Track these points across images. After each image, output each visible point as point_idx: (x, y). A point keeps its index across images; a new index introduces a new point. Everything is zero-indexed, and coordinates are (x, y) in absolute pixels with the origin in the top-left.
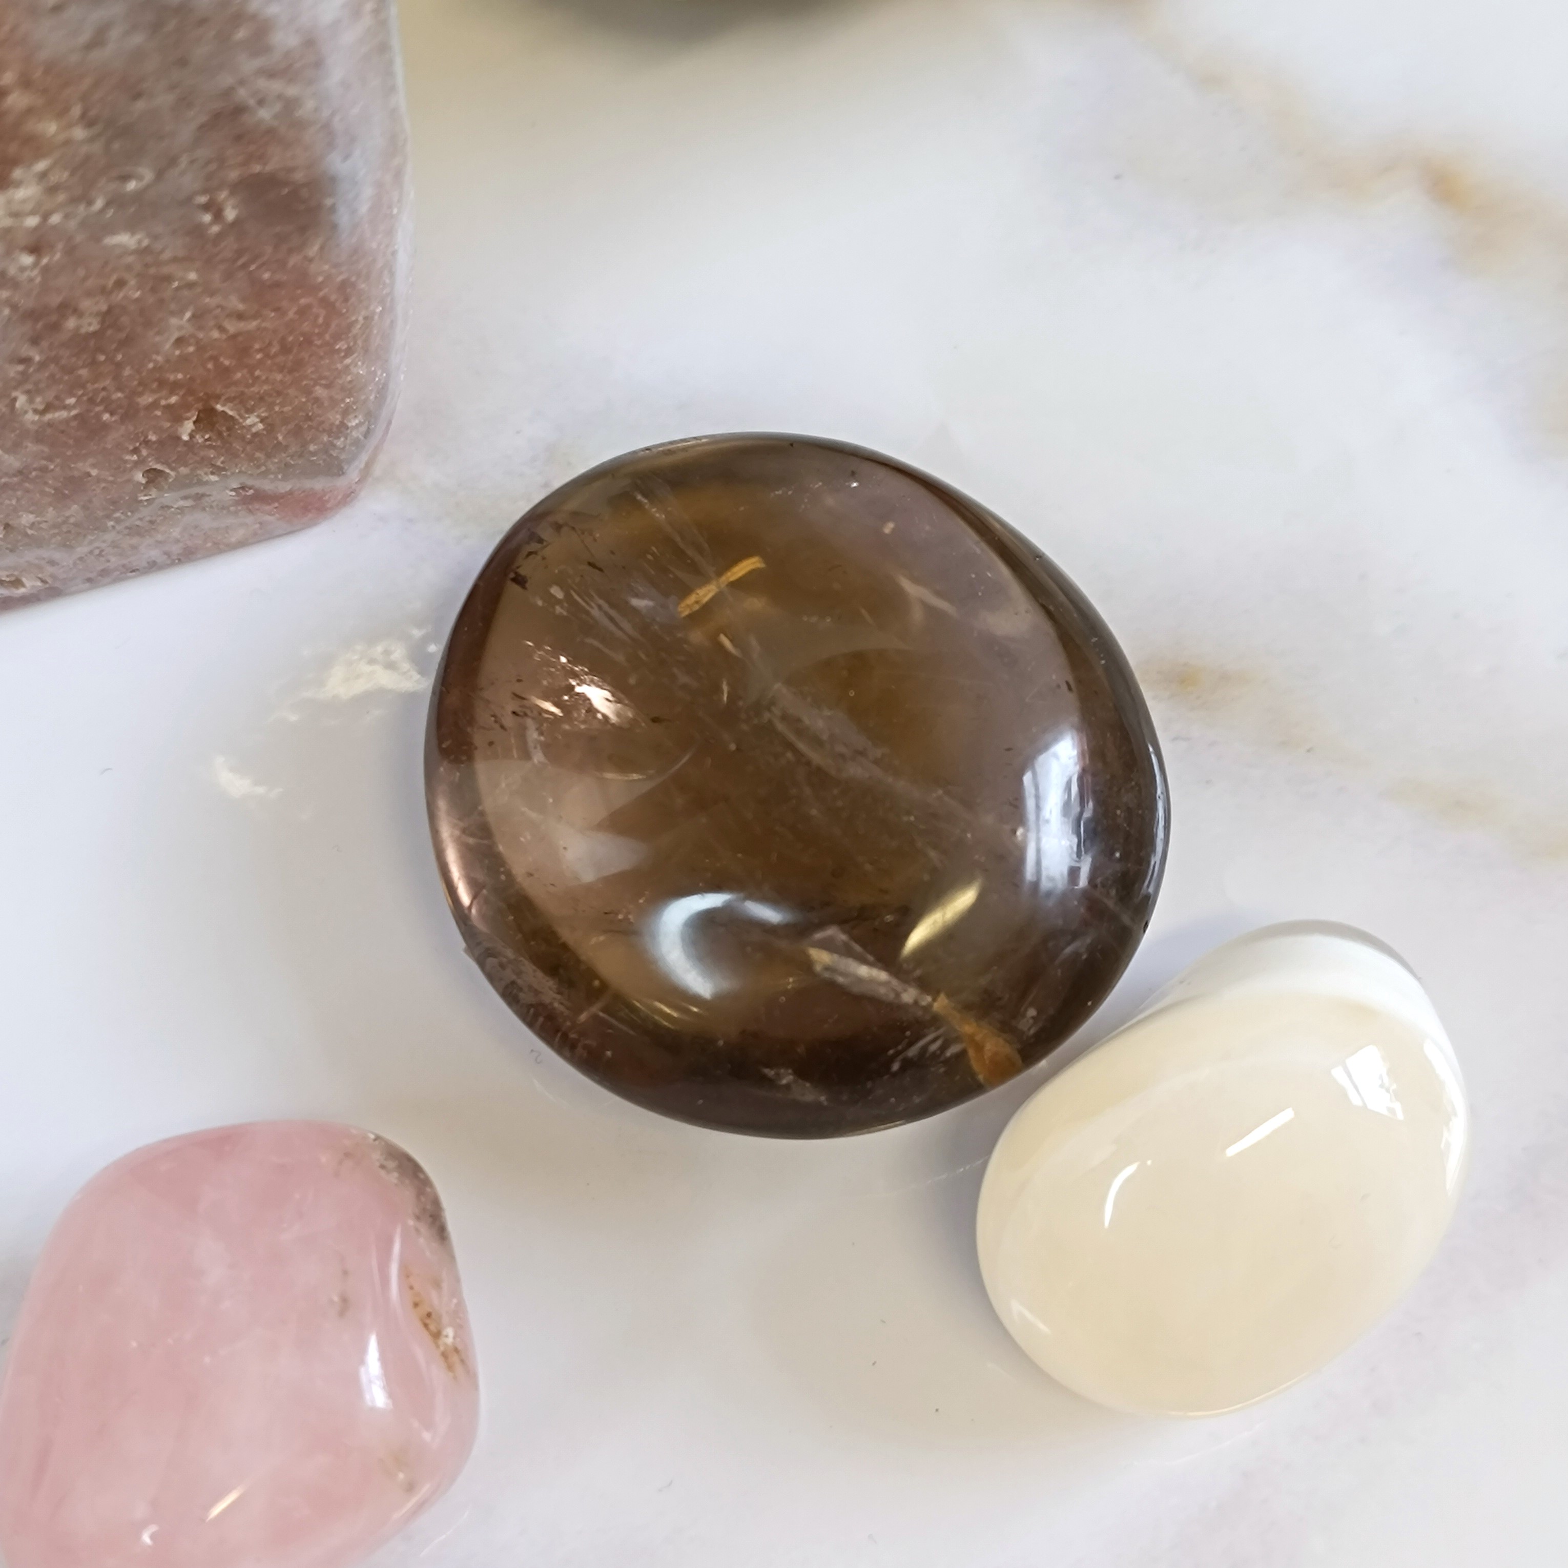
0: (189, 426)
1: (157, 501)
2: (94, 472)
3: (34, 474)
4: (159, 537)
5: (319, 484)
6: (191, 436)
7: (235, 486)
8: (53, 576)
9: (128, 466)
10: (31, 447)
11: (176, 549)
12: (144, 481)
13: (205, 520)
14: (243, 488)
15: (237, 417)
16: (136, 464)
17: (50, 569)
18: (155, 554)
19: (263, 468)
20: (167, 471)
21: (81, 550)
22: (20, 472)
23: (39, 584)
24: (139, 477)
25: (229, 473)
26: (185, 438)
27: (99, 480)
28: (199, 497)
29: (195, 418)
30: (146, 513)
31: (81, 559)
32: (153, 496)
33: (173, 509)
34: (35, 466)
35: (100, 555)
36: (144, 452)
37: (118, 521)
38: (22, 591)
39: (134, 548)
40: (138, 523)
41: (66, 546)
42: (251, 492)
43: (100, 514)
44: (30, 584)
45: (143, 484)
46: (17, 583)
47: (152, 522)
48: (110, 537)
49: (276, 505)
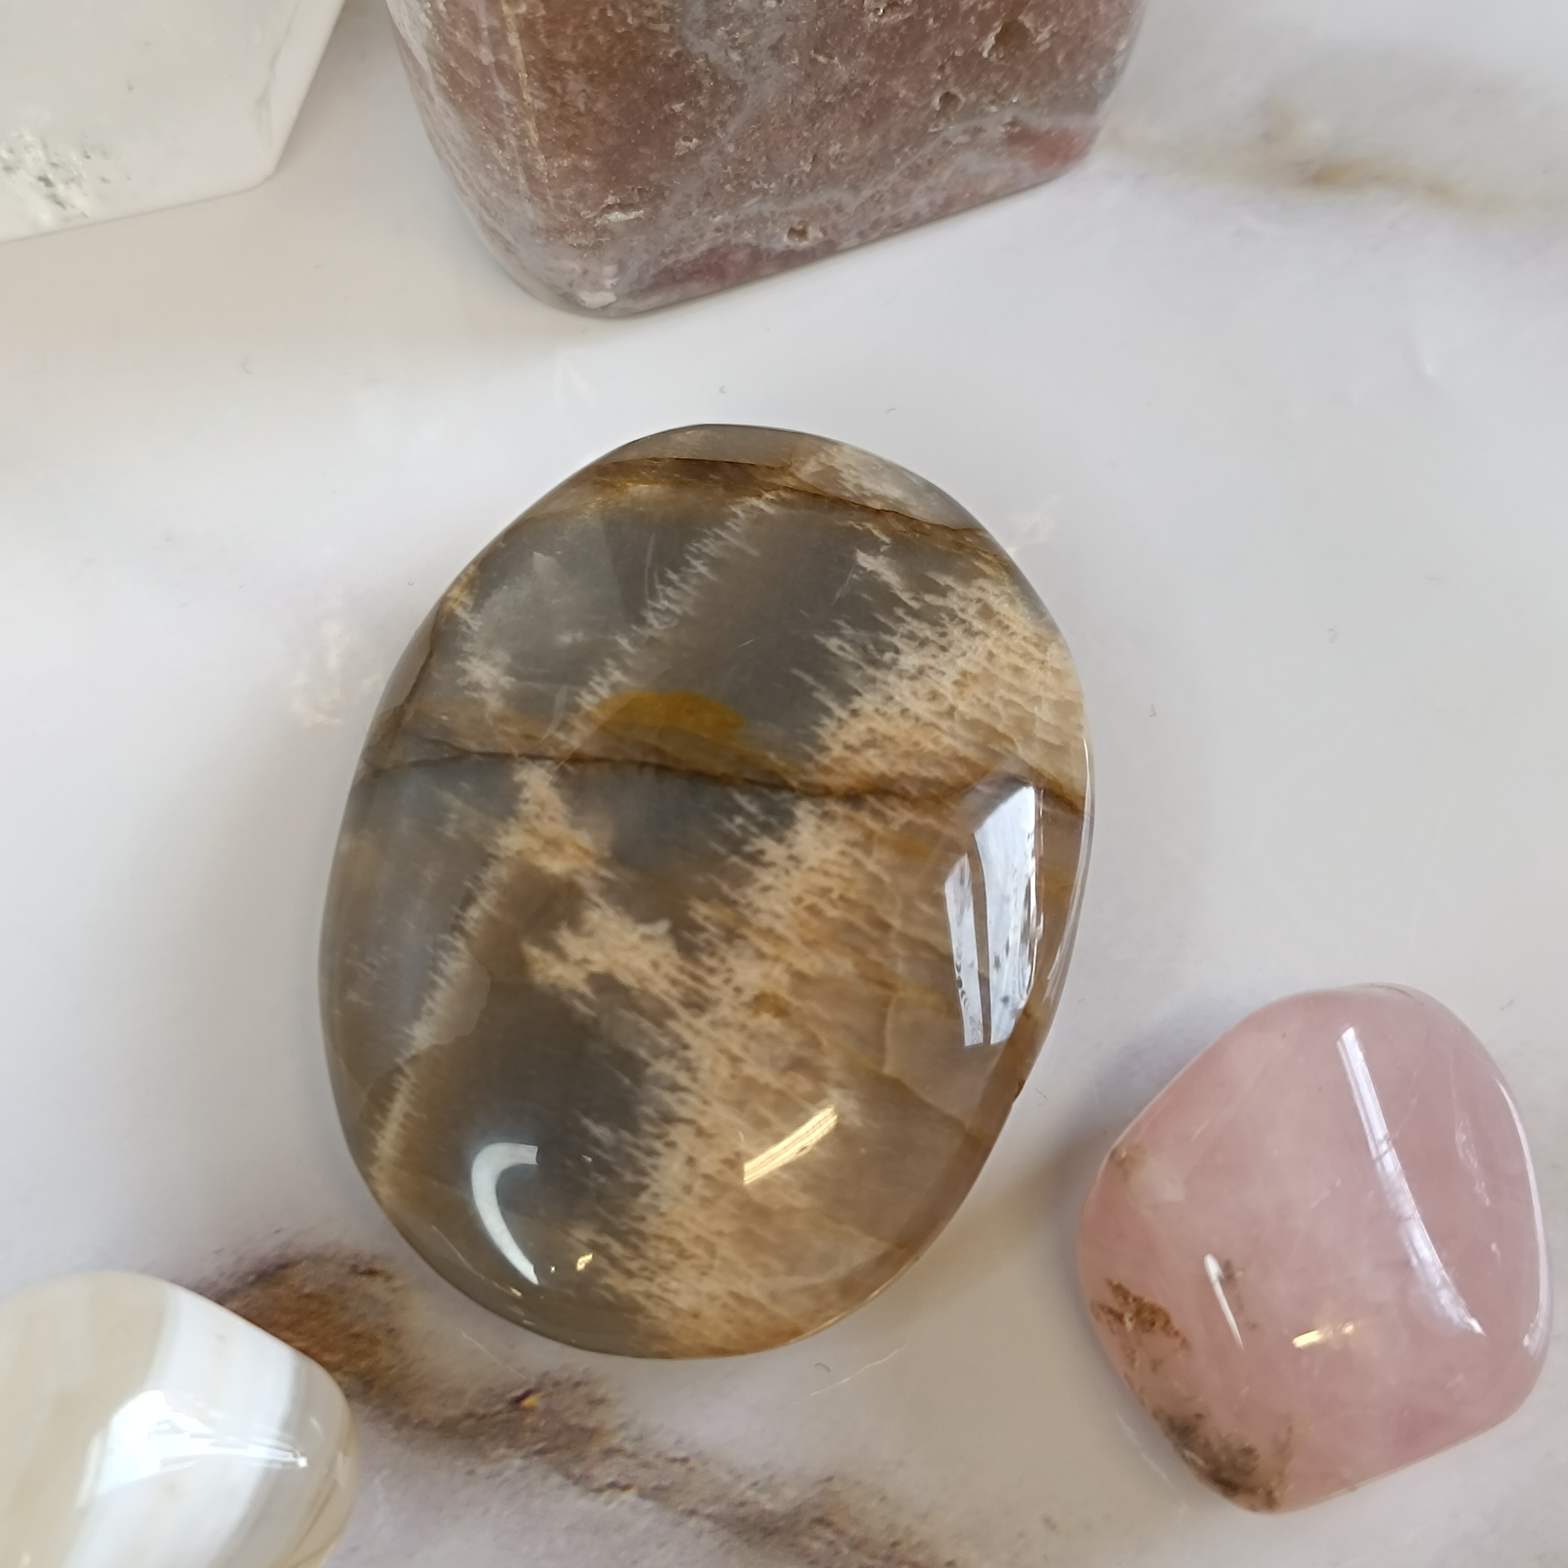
0: (991, 40)
1: (941, 136)
2: (903, 93)
3: (856, 91)
4: (931, 181)
5: (1073, 122)
6: (990, 54)
7: (1008, 119)
8: (835, 227)
9: (932, 87)
10: (863, 57)
11: (940, 198)
12: (938, 109)
13: (971, 161)
14: (1013, 124)
15: (1032, 31)
16: (938, 83)
17: (834, 216)
18: (920, 203)
19: (1035, 99)
20: (960, 96)
21: (866, 193)
22: (845, 89)
23: (820, 235)
24: (936, 102)
25: (1007, 103)
26: (985, 54)
27: (904, 104)
28: (978, 131)
29: (999, 29)
30: (930, 148)
31: (863, 204)
32: (941, 128)
33: (951, 147)
34: (859, 81)
35: (878, 202)
36: (948, 70)
37: (905, 157)
38: (804, 244)
39: (908, 193)
40: (920, 161)
41: (855, 188)
42: (1017, 130)
43: (893, 147)
44: (814, 234)
45: (936, 112)
46: (803, 234)
47: (930, 162)
48: (893, 177)
49: (1032, 148)
